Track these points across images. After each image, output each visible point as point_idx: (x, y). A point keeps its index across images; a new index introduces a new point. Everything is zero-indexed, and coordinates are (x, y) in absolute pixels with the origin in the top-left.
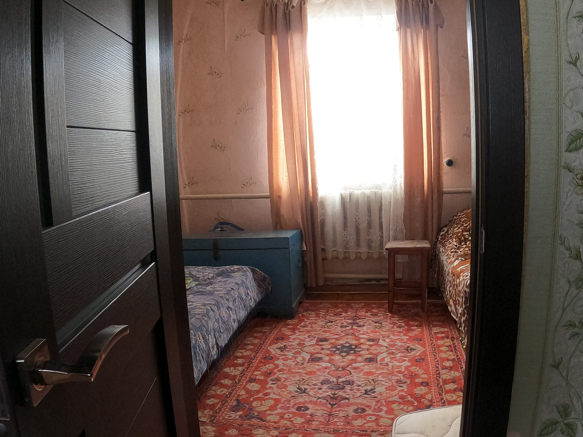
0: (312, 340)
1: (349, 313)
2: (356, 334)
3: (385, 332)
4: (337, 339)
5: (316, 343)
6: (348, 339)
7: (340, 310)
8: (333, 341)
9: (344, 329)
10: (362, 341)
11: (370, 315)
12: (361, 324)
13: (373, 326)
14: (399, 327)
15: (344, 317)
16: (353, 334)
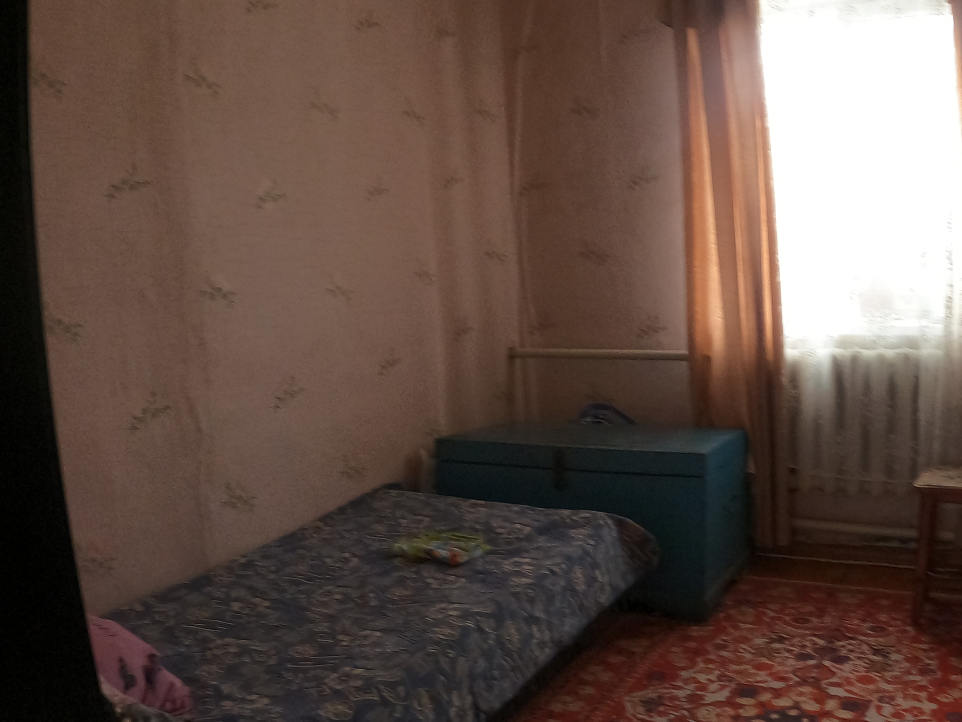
0: (723, 687)
1: (827, 619)
2: (823, 684)
3: (889, 682)
4: (778, 693)
5: (728, 698)
6: (801, 694)
7: (809, 608)
8: (765, 697)
9: (801, 664)
10: (831, 705)
11: (872, 629)
12: (844, 652)
13: (867, 661)
14: (923, 672)
15: (814, 629)
16: (815, 683)
